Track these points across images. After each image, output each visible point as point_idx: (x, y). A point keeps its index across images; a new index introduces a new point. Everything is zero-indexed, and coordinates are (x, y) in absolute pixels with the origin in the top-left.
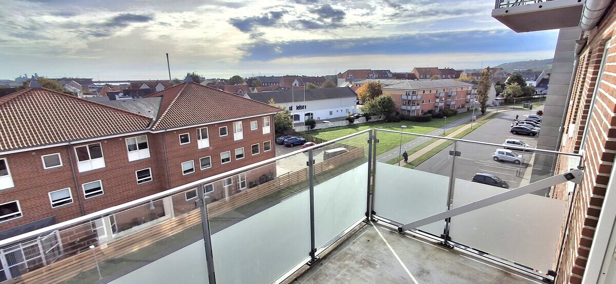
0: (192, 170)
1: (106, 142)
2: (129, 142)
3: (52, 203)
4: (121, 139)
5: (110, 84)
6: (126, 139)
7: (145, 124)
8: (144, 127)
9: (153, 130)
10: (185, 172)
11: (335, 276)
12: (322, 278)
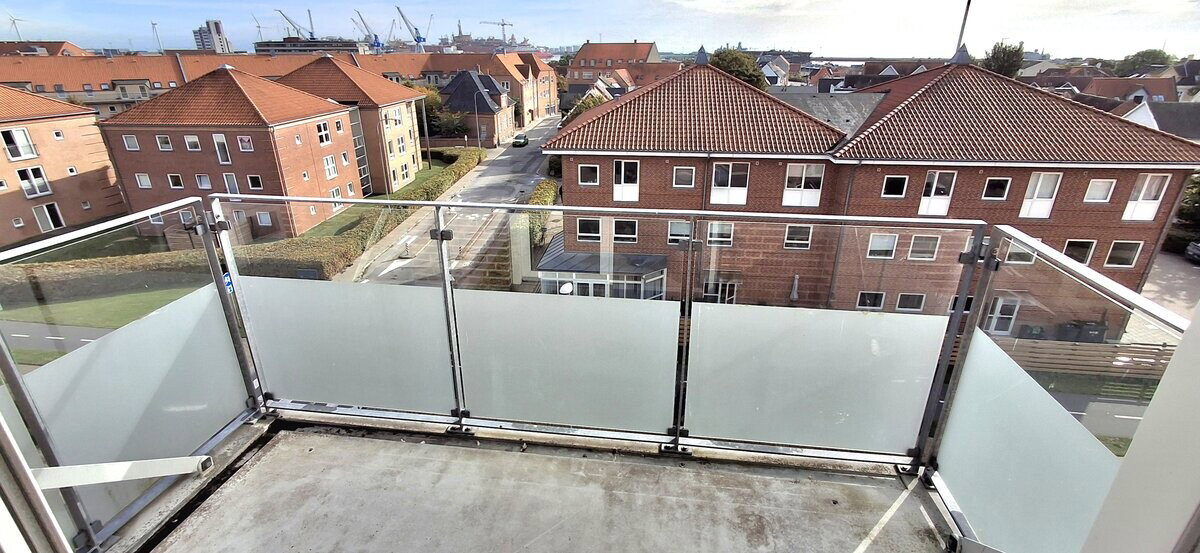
0: (888, 253)
1: (757, 163)
2: (792, 171)
3: (670, 237)
4: (780, 164)
5: (834, 63)
6: (789, 164)
7: (828, 144)
8: (824, 148)
9: (835, 157)
10: (872, 252)
11: (667, 493)
12: (645, 479)
